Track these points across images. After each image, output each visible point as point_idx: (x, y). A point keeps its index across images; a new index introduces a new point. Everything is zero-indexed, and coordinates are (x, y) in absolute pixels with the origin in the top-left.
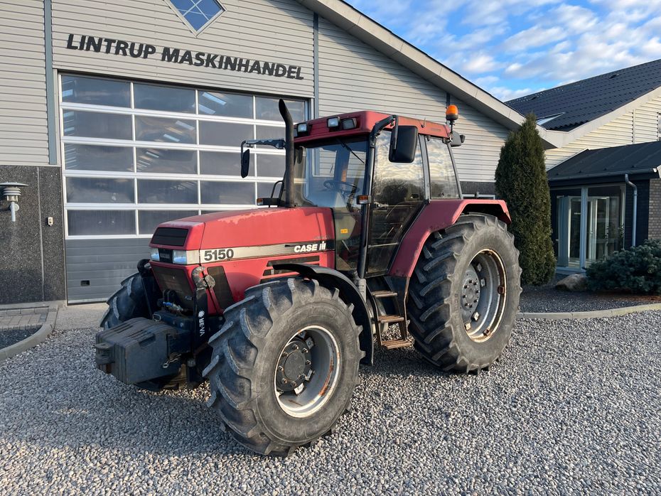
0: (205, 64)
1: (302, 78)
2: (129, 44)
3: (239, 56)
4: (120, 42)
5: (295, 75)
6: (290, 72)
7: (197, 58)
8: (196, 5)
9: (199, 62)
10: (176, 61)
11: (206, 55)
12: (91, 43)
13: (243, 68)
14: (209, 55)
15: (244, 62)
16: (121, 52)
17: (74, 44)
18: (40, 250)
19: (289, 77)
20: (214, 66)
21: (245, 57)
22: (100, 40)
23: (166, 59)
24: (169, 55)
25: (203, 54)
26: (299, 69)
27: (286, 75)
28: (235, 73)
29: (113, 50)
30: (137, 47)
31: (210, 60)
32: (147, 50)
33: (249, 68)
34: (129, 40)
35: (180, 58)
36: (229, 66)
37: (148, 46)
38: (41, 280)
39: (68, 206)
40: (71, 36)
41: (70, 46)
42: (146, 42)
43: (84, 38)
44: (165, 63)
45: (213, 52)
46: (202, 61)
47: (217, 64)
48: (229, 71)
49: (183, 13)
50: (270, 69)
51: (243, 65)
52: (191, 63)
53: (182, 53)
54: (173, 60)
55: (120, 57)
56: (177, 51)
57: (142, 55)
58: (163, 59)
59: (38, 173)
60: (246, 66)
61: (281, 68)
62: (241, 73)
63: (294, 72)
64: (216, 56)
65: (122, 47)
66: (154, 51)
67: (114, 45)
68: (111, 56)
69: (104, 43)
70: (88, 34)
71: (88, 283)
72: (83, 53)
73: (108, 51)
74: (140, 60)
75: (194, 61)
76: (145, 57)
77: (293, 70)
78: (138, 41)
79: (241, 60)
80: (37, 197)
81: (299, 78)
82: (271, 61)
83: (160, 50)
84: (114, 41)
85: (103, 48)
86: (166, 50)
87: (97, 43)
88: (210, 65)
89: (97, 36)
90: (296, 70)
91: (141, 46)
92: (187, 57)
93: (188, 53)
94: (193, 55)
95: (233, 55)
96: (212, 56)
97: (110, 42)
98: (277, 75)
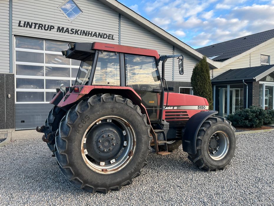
0: (74, 33)
1: (114, 39)
2: (44, 25)
3: (88, 30)
4: (40, 24)
5: (111, 38)
6: (109, 37)
7: (71, 30)
8: (71, 10)
9: (72, 32)
10: (63, 32)
11: (75, 30)
12: (28, 25)
13: (90, 35)
14: (76, 30)
15: (90, 33)
16: (40, 28)
17: (21, 25)
18: (5, 108)
19: (109, 39)
20: (78, 34)
21: (91, 30)
22: (32, 23)
23: (59, 31)
24: (60, 30)
25: (74, 29)
26: (113, 36)
27: (107, 38)
28: (86, 37)
29: (37, 27)
30: (47, 26)
31: (77, 32)
32: (51, 28)
33: (92, 35)
34: (44, 23)
35: (64, 31)
36: (84, 34)
37: (51, 26)
38: (5, 120)
39: (17, 90)
40: (20, 22)
41: (19, 26)
42: (50, 24)
43: (25, 22)
44: (58, 33)
45: (78, 29)
46: (73, 32)
47: (79, 33)
48: (84, 36)
49: (66, 13)
50: (101, 36)
51: (90, 34)
52: (69, 33)
53: (65, 29)
54: (61, 32)
55: (40, 30)
56: (63, 28)
57: (49, 30)
58: (57, 31)
59: (5, 76)
60: (91, 34)
61: (105, 35)
62: (89, 37)
63: (111, 37)
64: (79, 30)
65: (41, 26)
66: (54, 28)
67: (37, 25)
68: (36, 30)
69: (34, 25)
70: (27, 21)
71: (23, 121)
72: (25, 28)
73: (35, 28)
74: (48, 31)
75: (70, 32)
76: (50, 30)
77: (110, 36)
78: (47, 24)
79: (89, 32)
80: (4, 86)
81: (112, 39)
82: (101, 32)
83: (56, 28)
84: (37, 24)
85: (33, 27)
86: (59, 28)
87: (30, 24)
88: (76, 34)
89: (30, 22)
90: (111, 36)
91: (49, 26)
92: (67, 31)
93: (68, 29)
94: (70, 30)
95: (86, 30)
96: (77, 30)
97: (36, 24)
98: (104, 38)
